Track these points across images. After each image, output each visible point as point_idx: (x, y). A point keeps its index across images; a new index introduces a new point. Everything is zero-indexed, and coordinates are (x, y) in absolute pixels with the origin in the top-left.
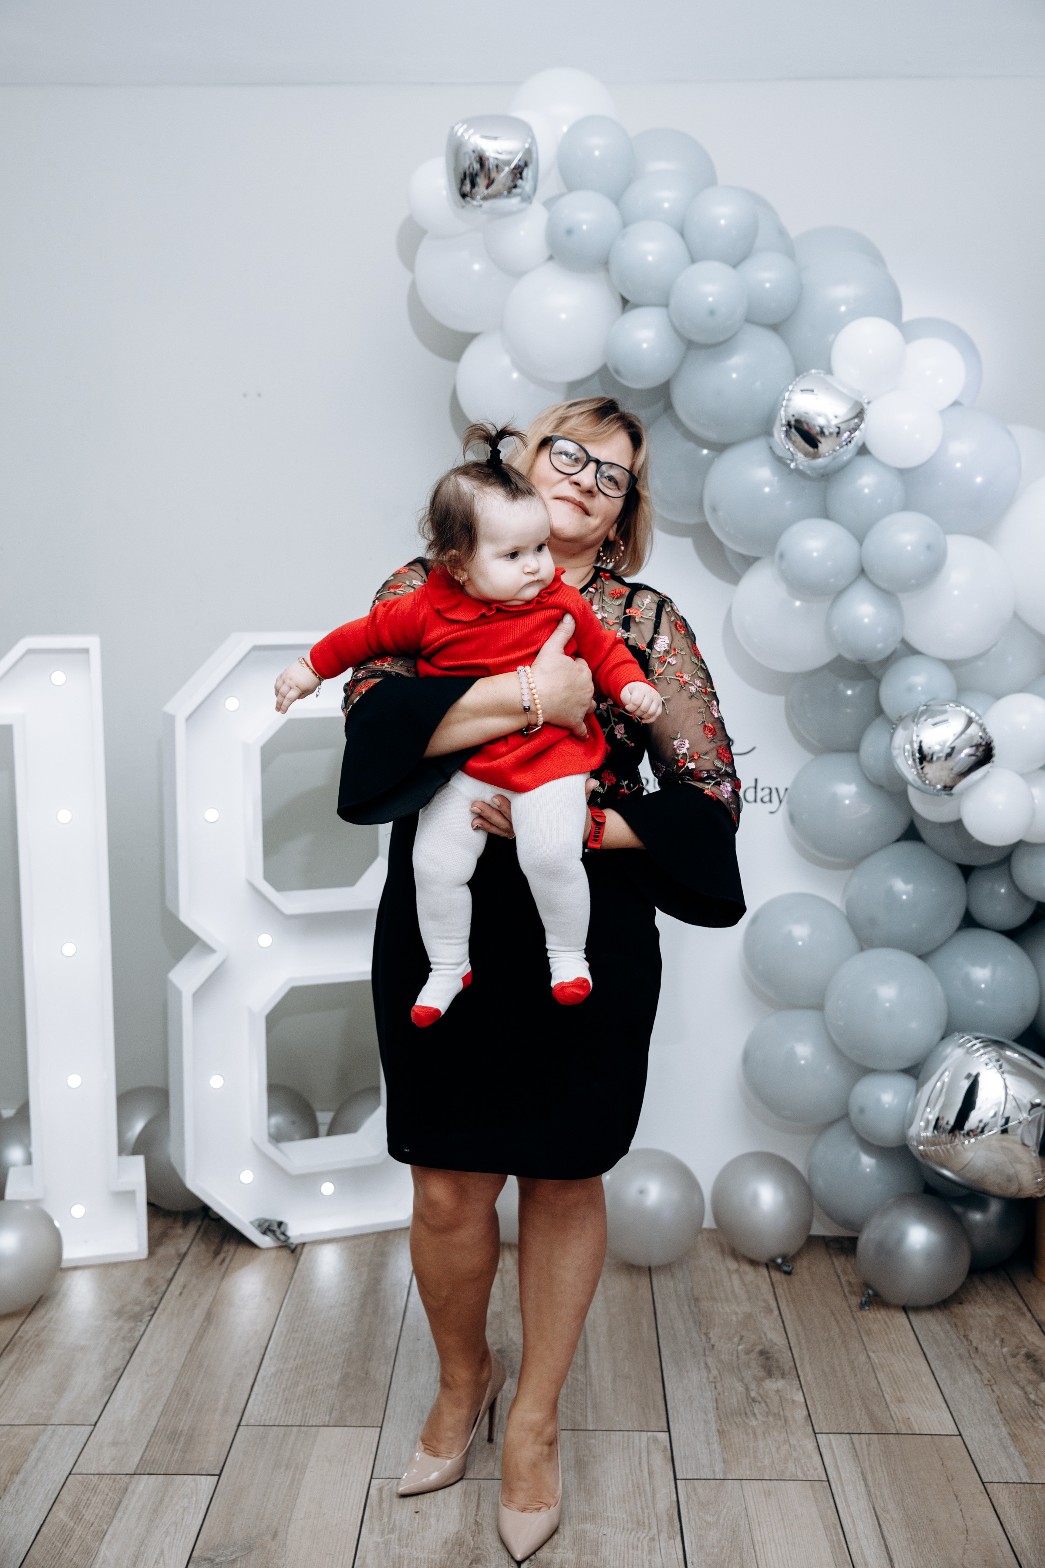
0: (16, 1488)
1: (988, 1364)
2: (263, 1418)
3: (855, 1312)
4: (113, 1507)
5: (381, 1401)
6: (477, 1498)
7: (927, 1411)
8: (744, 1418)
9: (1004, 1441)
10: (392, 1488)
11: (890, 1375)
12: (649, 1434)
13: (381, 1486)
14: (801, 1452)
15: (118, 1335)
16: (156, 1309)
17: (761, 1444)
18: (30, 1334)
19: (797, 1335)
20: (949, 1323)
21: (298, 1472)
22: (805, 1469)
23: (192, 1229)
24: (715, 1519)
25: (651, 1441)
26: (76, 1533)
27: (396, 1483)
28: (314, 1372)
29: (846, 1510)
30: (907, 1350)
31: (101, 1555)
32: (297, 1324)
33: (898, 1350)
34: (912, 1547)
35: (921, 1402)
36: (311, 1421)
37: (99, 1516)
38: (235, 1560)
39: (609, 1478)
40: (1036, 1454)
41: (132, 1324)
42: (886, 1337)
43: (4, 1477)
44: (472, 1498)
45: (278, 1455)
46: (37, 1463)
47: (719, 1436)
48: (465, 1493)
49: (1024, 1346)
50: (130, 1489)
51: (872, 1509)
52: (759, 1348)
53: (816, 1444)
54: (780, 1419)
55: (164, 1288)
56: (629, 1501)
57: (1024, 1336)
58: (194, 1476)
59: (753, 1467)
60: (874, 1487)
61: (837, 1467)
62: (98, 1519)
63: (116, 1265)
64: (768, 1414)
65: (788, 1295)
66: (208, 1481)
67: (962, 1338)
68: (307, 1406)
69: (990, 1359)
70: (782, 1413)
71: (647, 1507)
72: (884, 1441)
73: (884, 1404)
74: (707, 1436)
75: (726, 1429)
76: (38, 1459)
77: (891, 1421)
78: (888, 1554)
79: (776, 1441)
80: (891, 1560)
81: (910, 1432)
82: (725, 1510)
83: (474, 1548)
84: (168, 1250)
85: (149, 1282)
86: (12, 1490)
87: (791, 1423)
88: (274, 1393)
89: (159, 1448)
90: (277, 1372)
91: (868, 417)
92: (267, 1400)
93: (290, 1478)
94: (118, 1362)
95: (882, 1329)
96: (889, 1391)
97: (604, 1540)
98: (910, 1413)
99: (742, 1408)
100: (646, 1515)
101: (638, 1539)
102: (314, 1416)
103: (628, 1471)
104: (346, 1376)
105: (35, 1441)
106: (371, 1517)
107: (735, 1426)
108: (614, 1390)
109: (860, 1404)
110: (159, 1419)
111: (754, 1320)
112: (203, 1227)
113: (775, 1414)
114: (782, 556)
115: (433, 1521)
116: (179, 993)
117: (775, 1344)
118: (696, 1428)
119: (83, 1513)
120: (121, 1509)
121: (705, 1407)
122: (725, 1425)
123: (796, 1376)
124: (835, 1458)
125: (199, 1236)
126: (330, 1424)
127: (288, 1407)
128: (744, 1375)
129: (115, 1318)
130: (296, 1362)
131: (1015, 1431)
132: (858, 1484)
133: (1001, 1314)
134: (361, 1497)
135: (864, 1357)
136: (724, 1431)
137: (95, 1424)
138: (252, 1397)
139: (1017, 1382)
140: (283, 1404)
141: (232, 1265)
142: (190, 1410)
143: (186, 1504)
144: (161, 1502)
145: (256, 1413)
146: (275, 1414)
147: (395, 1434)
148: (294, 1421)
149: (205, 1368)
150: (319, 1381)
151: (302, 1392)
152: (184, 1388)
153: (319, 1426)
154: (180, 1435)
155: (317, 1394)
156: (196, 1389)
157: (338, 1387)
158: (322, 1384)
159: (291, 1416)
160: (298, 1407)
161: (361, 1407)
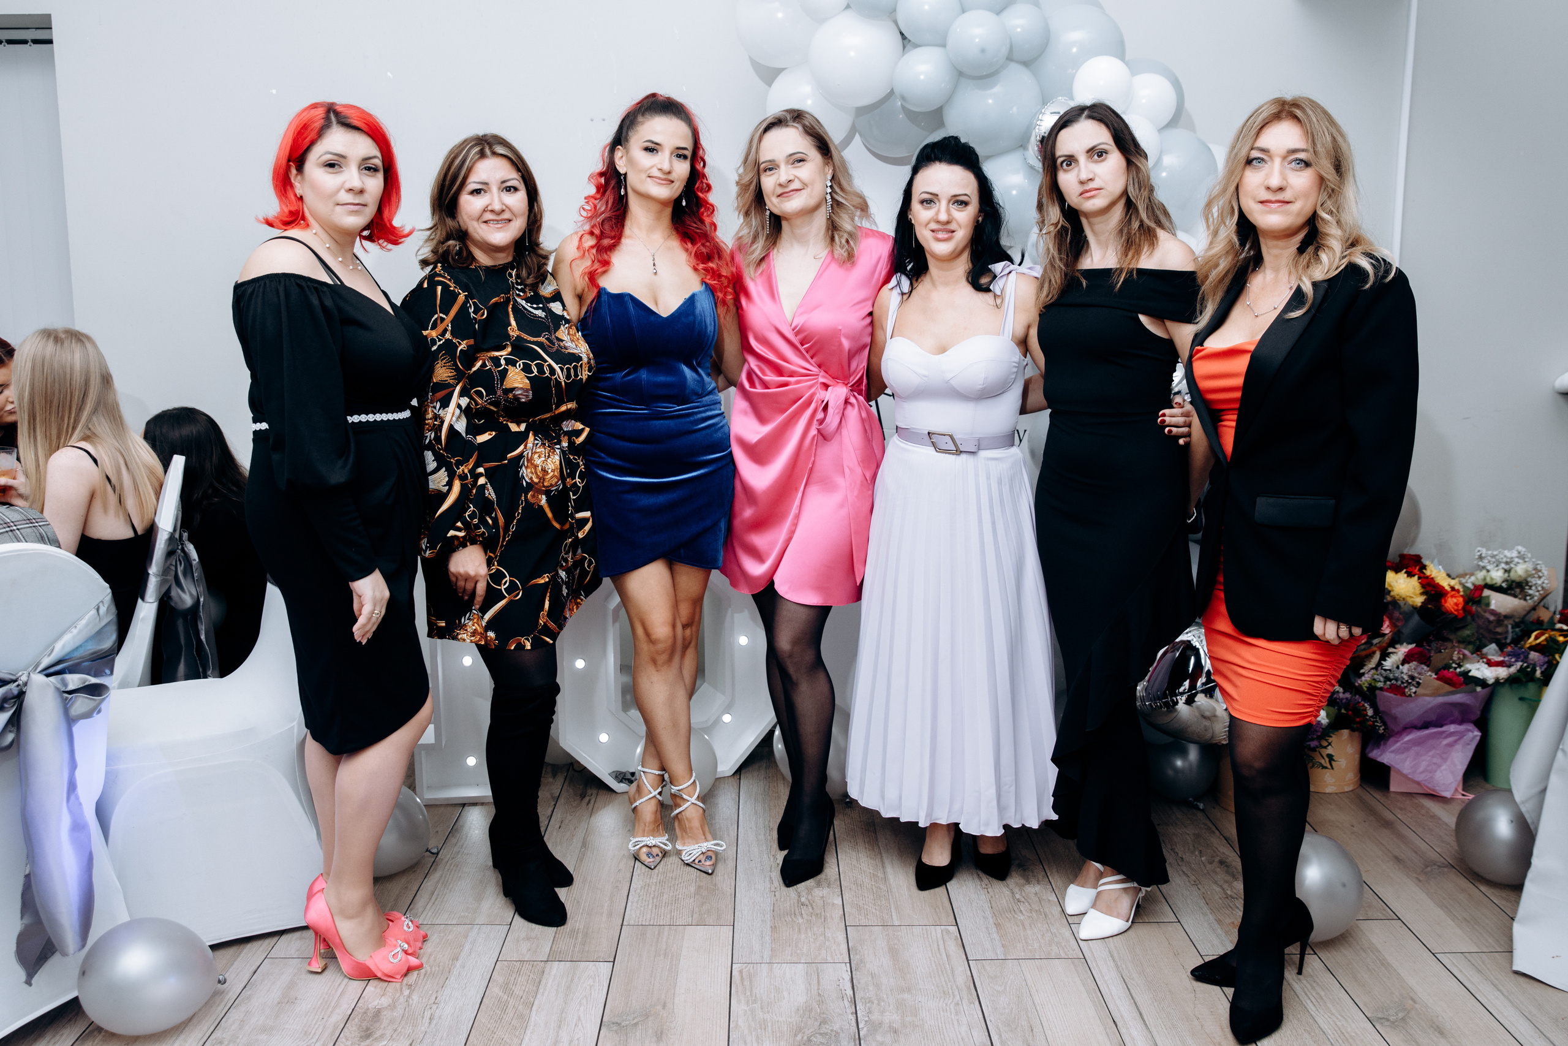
0: (458, 971)
2: (640, 920)
4: (536, 985)
5: (730, 904)
6: (816, 976)
8: (1013, 914)
9: (1211, 926)
12: (943, 928)
13: (740, 968)
17: (1029, 932)
18: (448, 857)
21: (674, 960)
22: (1066, 950)
23: (560, 780)
24: (1003, 988)
25: (944, 933)
26: (510, 1003)
27: (751, 968)
29: (1102, 981)
31: (532, 1019)
34: (1155, 1004)
36: (678, 922)
37: (525, 991)
38: (636, 1024)
39: (917, 961)
43: (447, 963)
44: (813, 976)
45: (657, 948)
46: (470, 953)
47: (996, 928)
48: (807, 973)
49: (1218, 856)
50: (546, 972)
51: (1120, 977)
54: (1041, 915)
55: (546, 823)
56: (934, 977)
58: (594, 962)
59: (1025, 951)
62: (525, 993)
64: (1030, 911)
66: (605, 967)
67: (1170, 851)
68: (673, 911)
70: (1041, 910)
71: (949, 981)
74: (987, 928)
76: (471, 950)
78: (1138, 1009)
79: (1040, 930)
80: (1141, 1014)
82: (1009, 982)
83: (821, 1013)
86: (455, 972)
88: (646, 901)
89: (563, 941)
90: (646, 886)
92: (641, 906)
93: (669, 964)
97: (920, 1006)
99: (1010, 907)
100: (949, 986)
101: (946, 1004)
102: (679, 918)
103: (930, 955)
104: (700, 887)
105: (466, 937)
107: (1006, 920)
108: (911, 896)
112: (568, 778)
113: (1036, 912)
115: (785, 994)
117: (1031, 860)
118: (978, 923)
119: (513, 989)
120: (542, 987)
121: (983, 907)
122: (999, 919)
123: (1050, 883)
125: (566, 784)
126: (693, 924)
127: (657, 912)
130: (659, 878)
133: (1197, 832)
134: (727, 974)
136: (999, 924)
137: (511, 924)
138: (629, 904)
139: (1216, 883)
140: (654, 909)
141: (596, 806)
142: (582, 914)
143: (592, 984)
144: (572, 980)
145: (634, 916)
146: (649, 917)
147: (745, 931)
148: (665, 922)
149: (589, 882)
150: (679, 892)
151: (667, 900)
152: (575, 898)
153: (685, 926)
154: (578, 932)
155: (679, 902)
156: (584, 898)
157: (695, 896)
158: (682, 894)
159: (661, 919)
160: (666, 912)
161: (715, 912)
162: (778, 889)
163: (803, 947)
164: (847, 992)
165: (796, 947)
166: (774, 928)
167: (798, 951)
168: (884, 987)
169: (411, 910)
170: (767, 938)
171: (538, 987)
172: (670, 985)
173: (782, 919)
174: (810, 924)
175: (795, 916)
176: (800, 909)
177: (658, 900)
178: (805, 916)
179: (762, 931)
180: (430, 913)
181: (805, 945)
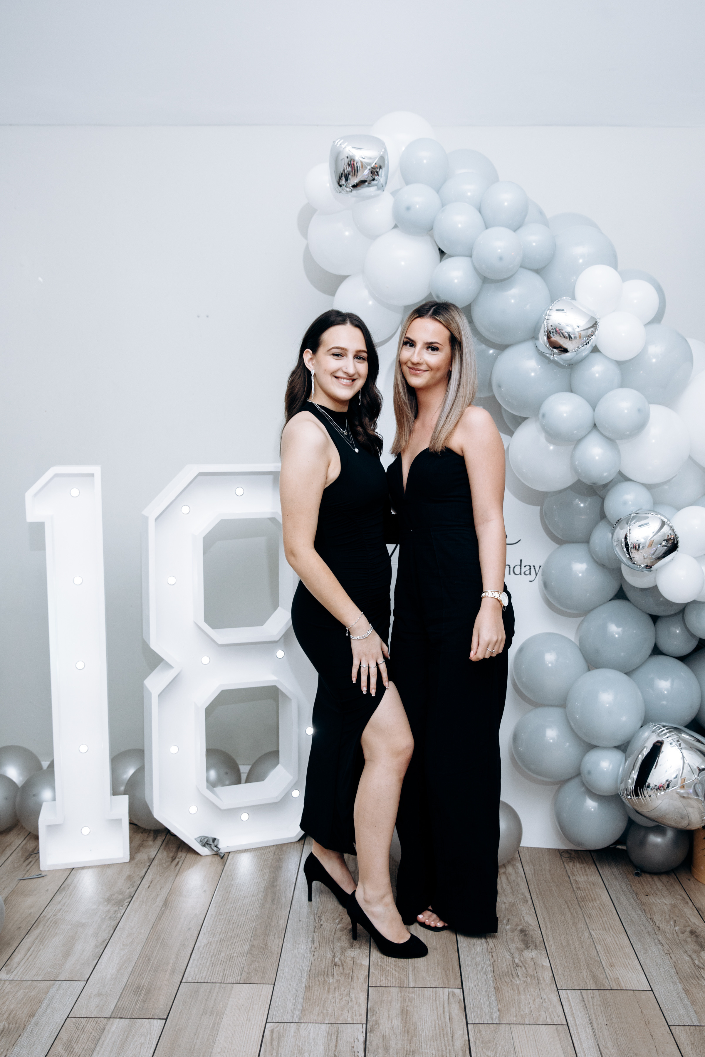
0: (31, 1028)
1: (667, 938)
2: (197, 977)
3: (581, 902)
4: (94, 1043)
5: (275, 965)
6: (336, 1037)
7: (630, 972)
8: (511, 978)
9: (681, 995)
10: (280, 1030)
11: (605, 947)
12: (450, 990)
13: (272, 1028)
14: (549, 1004)
15: (107, 916)
16: (133, 897)
17: (523, 997)
18: (51, 913)
19: (544, 918)
20: (641, 910)
21: (218, 1017)
22: (552, 1016)
23: (159, 841)
25: (451, 995)
27: (282, 1026)
28: (232, 944)
29: (580, 1047)
30: (615, 929)
32: (222, 909)
33: (609, 929)
35: (625, 966)
36: (228, 980)
37: (84, 1049)
39: (424, 1023)
40: (701, 1004)
41: (117, 908)
42: (600, 919)
43: (24, 1019)
44: (332, 1037)
45: (205, 1006)
46: (46, 1009)
47: (496, 991)
48: (328, 1034)
49: (689, 926)
50: (106, 1030)
51: (597, 1046)
52: (519, 928)
53: (559, 997)
54: (535, 979)
55: (139, 882)
56: (436, 1040)
57: (689, 918)
58: (150, 1020)
59: (518, 1015)
60: (597, 1029)
61: (573, 1014)
62: (83, 1052)
63: (109, 866)
64: (526, 976)
65: (537, 890)
66: (158, 1024)
67: (649, 919)
68: (226, 969)
69: (668, 935)
70: (536, 975)
71: (449, 1045)
72: (603, 995)
73: (601, 968)
74: (487, 992)
75: (499, 987)
76: (48, 1006)
77: (607, 980)
79: (532, 995)
81: (620, 989)
82: (500, 1047)
84: (143, 856)
85: (129, 878)
86: (29, 1029)
87: (542, 982)
88: (205, 959)
89: (127, 999)
90: (208, 943)
92: (200, 964)
93: (212, 1022)
94: (107, 936)
95: (598, 914)
96: (604, 959)
98: (618, 974)
99: (510, 971)
100: (448, 1051)
102: (230, 976)
103: (436, 1018)
104: (252, 946)
105: (47, 993)
106: (265, 1052)
107: (505, 984)
109: (586, 968)
110: (129, 977)
111: (516, 908)
112: (166, 840)
113: (531, 976)
114: (545, 416)
116: (150, 694)
117: (531, 925)
118: (480, 985)
119: (74, 1047)
120: (99, 1044)
121: (486, 970)
122: (499, 983)
123: (544, 947)
124: (571, 1008)
125: (163, 846)
126: (241, 982)
127: (214, 969)
128: (511, 947)
129: (106, 903)
131: (687, 987)
132: (587, 1027)
133: (673, 902)
134: (259, 1037)
135: (587, 934)
137: (87, 981)
138: (191, 961)
139: (686, 952)
140: (211, 967)
141: (183, 867)
142: (149, 971)
143: (143, 1041)
144: (127, 1037)
145: (192, 973)
146: (205, 974)
147: (283, 990)
148: (217, 980)
149: (161, 940)
150: (235, 951)
151: (223, 958)
152: (147, 955)
153: (234, 983)
154: (142, 989)
155: (233, 960)
156: (155, 955)
157: (247, 955)
158: (237, 953)
159: (216, 976)
160: (220, 969)
161: (261, 969)
162: (318, 949)
163: (329, 1007)
164: (359, 1054)
165: (323, 1007)
166: (308, 988)
167: (325, 1011)
168: (391, 1051)
169: (6, 966)
170: (300, 997)
171: (96, 1045)
172: (210, 1044)
173: (316, 979)
174: (339, 984)
175: (327, 976)
176: (332, 969)
177: (216, 958)
178: (336, 976)
179: (297, 991)
180: (22, 970)
181: (331, 1005)
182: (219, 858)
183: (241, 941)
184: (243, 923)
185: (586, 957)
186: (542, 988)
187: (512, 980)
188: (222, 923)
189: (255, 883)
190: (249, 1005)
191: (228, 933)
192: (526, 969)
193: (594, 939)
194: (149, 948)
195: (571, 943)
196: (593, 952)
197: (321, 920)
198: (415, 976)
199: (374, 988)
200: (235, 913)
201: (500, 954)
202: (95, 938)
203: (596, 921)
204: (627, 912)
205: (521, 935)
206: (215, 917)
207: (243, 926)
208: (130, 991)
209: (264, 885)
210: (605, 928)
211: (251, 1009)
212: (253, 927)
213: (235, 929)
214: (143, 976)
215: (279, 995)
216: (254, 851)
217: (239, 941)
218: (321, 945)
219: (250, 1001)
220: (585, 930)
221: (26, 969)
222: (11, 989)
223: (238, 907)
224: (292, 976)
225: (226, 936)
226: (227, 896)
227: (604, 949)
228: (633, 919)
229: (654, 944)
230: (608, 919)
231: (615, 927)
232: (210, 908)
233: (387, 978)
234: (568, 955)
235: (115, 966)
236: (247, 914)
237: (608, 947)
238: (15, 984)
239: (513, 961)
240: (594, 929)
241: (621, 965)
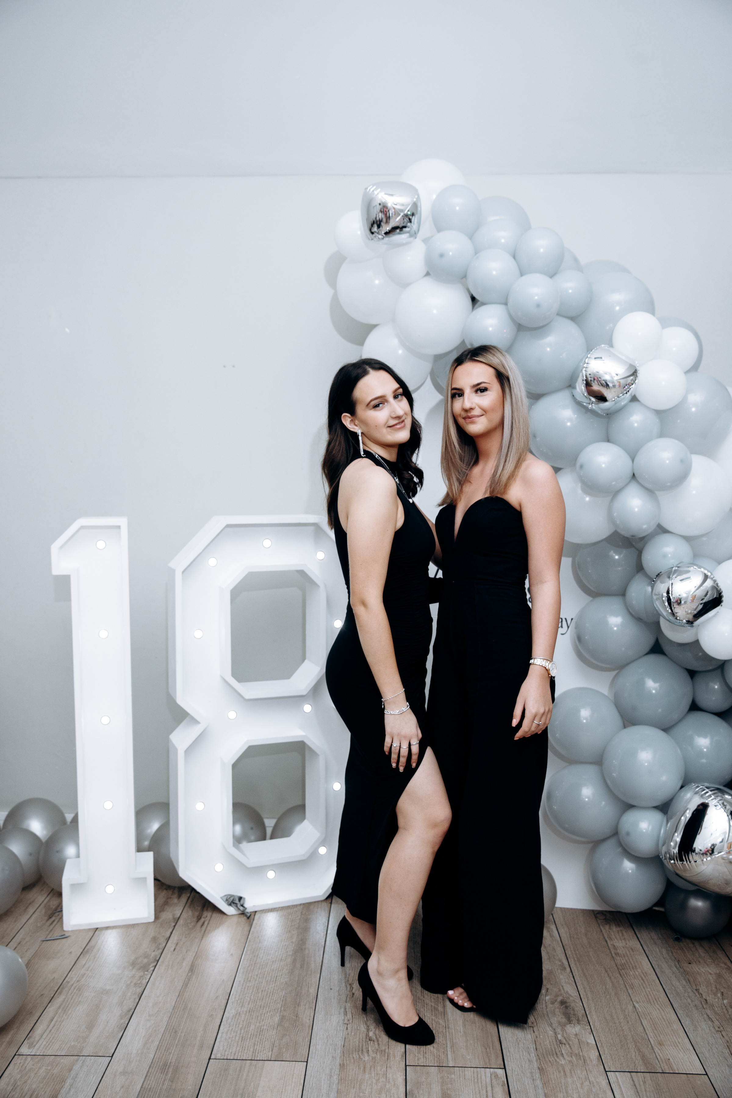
1: (716, 1013)
2: (227, 1053)
3: (621, 970)
5: (307, 1039)
7: (680, 1052)
8: (556, 1058)
11: (651, 1023)
12: (492, 1070)
14: (598, 1088)
15: (132, 981)
16: (158, 960)
17: (569, 1080)
18: (72, 979)
19: (584, 989)
20: (686, 981)
23: (183, 900)
25: (493, 1076)
28: (261, 1015)
30: (660, 1001)
32: (250, 975)
33: (653, 1001)
35: (675, 1045)
36: (259, 1056)
41: (142, 973)
42: (644, 990)
45: (236, 1086)
46: (72, 1088)
47: (540, 1072)
52: (559, 999)
53: (607, 1078)
54: (581, 1059)
55: (164, 944)
63: (133, 926)
64: (571, 1054)
65: (575, 956)
67: (695, 991)
68: (256, 1043)
69: (716, 1009)
70: (581, 1054)
72: (654, 1078)
73: (650, 1045)
74: (532, 1074)
75: (544, 1067)
76: (73, 1084)
77: (657, 1062)
79: (579, 1078)
81: (671, 1072)
84: (167, 916)
85: (154, 939)
87: (589, 1062)
88: (234, 1032)
89: (154, 1078)
90: (237, 1014)
91: (640, 374)
92: (230, 1038)
94: (131, 1004)
95: (640, 984)
96: (652, 1035)
98: (669, 1054)
99: (554, 1049)
102: (261, 1052)
104: (283, 1018)
105: (70, 1070)
107: (549, 1064)
108: (465, 1032)
109: (634, 1046)
110: (156, 1052)
111: (557, 977)
112: (190, 898)
113: (576, 1055)
114: (581, 467)
116: (176, 750)
117: (572, 997)
118: (523, 1065)
121: (528, 1047)
122: (543, 1063)
123: (587, 1022)
125: (188, 906)
126: (272, 1059)
127: (243, 1044)
128: (552, 1021)
129: (130, 968)
130: (250, 1006)
133: (718, 972)
135: (631, 1007)
136: (543, 1069)
137: (112, 1057)
138: (220, 1034)
140: (240, 1041)
141: (207, 927)
142: (176, 1046)
145: (221, 1048)
146: (234, 1050)
147: (316, 1069)
148: (247, 1056)
149: (188, 1010)
150: (265, 1023)
151: (253, 1031)
152: (174, 1027)
153: (265, 1060)
154: (169, 1066)
155: (263, 1033)
156: (182, 1028)
157: (277, 1027)
158: (267, 1025)
159: (246, 1051)
160: (250, 1044)
161: (293, 1044)
162: (351, 1021)
163: (365, 1089)
165: (360, 1088)
166: (342, 1066)
167: (361, 1094)
169: (28, 1039)
170: (335, 1077)
173: (351, 1056)
174: (375, 1062)
175: (362, 1053)
176: (367, 1045)
177: (245, 1031)
178: (372, 1053)
179: (331, 1069)
180: (44, 1043)
181: (368, 1087)
182: (245, 918)
183: (271, 1012)
184: (272, 991)
185: (633, 1033)
186: (589, 1069)
187: (557, 1059)
188: (251, 991)
189: (283, 946)
190: (282, 1086)
191: (257, 1002)
192: (570, 1047)
193: (639, 1013)
194: (175, 1019)
195: (615, 1017)
196: (640, 1028)
197: (353, 988)
198: (454, 1053)
199: (412, 1067)
200: (264, 980)
201: (541, 1029)
202: (119, 1007)
203: (640, 992)
204: (671, 983)
205: (562, 1007)
206: (243, 984)
207: (273, 994)
208: (156, 1069)
209: (292, 949)
210: (649, 1000)
211: (284, 1090)
212: (283, 996)
213: (264, 997)
214: (170, 1051)
215: (313, 1075)
216: (281, 910)
217: (269, 1012)
218: (354, 1016)
219: (283, 1081)
220: (629, 1003)
221: (48, 1043)
222: (33, 1065)
223: (266, 973)
224: (325, 1053)
225: (255, 1006)
226: (255, 960)
227: (651, 1025)
228: (678, 990)
229: (703, 1020)
230: (651, 990)
231: (660, 999)
232: (238, 973)
233: (425, 1055)
234: (613, 1031)
235: (141, 1040)
236: (276, 980)
237: (654, 1022)
238: (37, 1060)
239: (556, 1038)
240: (638, 1001)
241: (671, 1043)
